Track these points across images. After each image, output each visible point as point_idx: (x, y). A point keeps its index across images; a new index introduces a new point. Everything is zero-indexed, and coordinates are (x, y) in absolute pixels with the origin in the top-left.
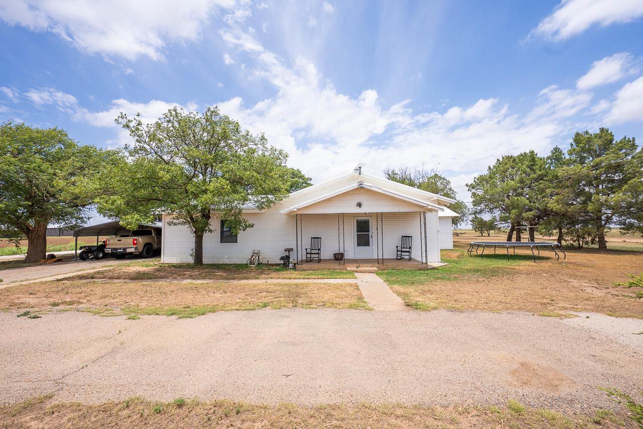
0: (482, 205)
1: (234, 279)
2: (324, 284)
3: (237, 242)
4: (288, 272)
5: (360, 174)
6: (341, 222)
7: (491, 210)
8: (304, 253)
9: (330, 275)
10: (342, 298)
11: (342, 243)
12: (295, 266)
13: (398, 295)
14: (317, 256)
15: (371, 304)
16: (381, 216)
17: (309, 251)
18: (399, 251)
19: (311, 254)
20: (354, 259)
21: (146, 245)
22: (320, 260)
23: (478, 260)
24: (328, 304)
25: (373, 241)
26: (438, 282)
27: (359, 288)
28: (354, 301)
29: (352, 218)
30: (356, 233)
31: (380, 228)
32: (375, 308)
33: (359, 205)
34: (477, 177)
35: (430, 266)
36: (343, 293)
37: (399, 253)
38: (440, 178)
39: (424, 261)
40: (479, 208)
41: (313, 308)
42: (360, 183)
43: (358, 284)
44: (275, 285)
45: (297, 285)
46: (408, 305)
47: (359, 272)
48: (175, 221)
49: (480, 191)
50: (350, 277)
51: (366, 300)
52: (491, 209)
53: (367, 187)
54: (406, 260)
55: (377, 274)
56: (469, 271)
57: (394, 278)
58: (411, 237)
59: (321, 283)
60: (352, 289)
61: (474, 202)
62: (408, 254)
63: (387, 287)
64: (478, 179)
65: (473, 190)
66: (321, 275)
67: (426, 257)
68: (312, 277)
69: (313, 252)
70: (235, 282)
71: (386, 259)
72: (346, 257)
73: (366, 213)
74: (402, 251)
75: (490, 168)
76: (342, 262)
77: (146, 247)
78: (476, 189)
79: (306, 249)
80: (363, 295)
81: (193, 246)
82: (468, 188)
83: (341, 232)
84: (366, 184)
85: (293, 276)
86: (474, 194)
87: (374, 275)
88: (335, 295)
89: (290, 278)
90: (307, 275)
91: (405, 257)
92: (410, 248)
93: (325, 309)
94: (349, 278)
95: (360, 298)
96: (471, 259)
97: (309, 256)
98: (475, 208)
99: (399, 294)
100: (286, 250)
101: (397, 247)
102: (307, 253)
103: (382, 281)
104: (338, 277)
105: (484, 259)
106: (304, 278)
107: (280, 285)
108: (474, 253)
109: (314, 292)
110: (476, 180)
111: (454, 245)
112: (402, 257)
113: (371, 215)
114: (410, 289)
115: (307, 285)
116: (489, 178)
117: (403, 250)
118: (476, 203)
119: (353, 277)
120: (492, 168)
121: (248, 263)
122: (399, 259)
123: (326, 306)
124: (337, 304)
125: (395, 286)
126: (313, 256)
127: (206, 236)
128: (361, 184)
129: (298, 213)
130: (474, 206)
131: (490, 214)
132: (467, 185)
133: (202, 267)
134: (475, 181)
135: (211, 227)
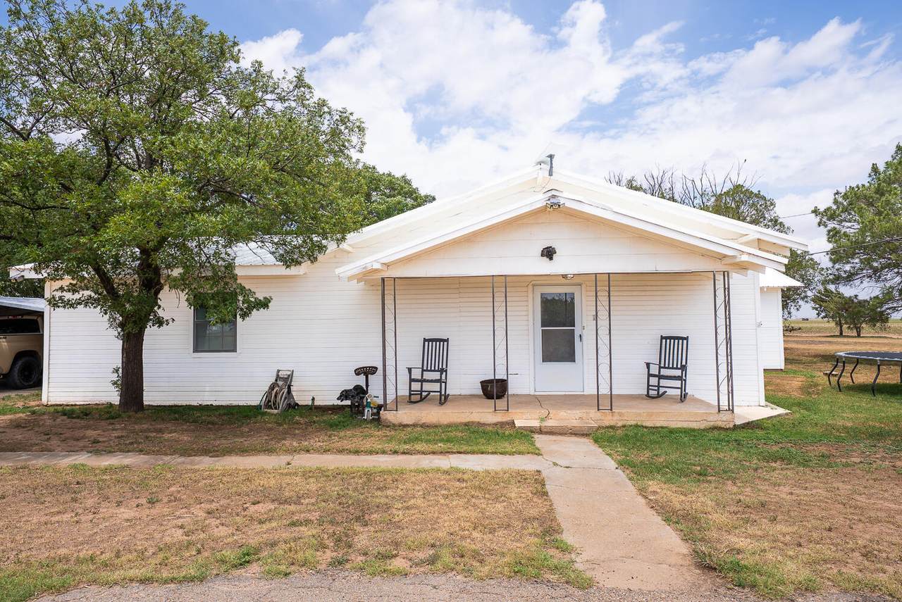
0: (857, 260)
1: (205, 452)
2: (446, 472)
3: (234, 350)
4: (357, 432)
5: (551, 174)
6: (500, 298)
7: (876, 274)
8: (404, 378)
9: (468, 442)
10: (492, 531)
11: (501, 353)
12: (378, 413)
13: (667, 520)
14: (436, 387)
15: (585, 556)
16: (606, 284)
17: (416, 374)
18: (654, 376)
19: (422, 381)
20: (535, 396)
21: (19, 356)
22: (446, 397)
23: (864, 401)
24: (447, 557)
25: (585, 349)
26: (778, 471)
27: (548, 488)
28: (529, 543)
29: (530, 287)
30: (539, 329)
31: (603, 314)
32: (598, 575)
33: (549, 253)
34: (842, 190)
35: (740, 417)
36: (499, 506)
37: (654, 381)
38: (749, 194)
39: (724, 403)
40: (848, 267)
41: (394, 573)
42: (550, 194)
43: (544, 474)
44: (307, 474)
45: (368, 475)
46: (711, 568)
47: (547, 433)
48: (68, 296)
49: (849, 224)
50: (522, 448)
51: (568, 538)
52: (876, 270)
53: (569, 204)
54: (672, 398)
55: (596, 441)
56: (855, 434)
57: (645, 455)
58: (687, 339)
59: (438, 470)
60: (527, 491)
61: (832, 254)
62: (678, 383)
63: (631, 488)
64: (845, 197)
65: (831, 225)
66: (442, 440)
67: (731, 392)
68: (419, 447)
69: (428, 376)
70: (205, 463)
71: (619, 396)
72: (512, 389)
73: (564, 276)
74: (660, 377)
75: (875, 169)
76: (501, 403)
77: (20, 363)
78: (841, 221)
79: (410, 370)
80: (560, 519)
81: (117, 360)
82: (818, 219)
83: (500, 324)
84: (567, 198)
85: (367, 445)
86: (833, 235)
87: (586, 445)
88: (473, 514)
89: (357, 452)
90: (405, 443)
91: (670, 392)
92: (684, 368)
93: (434, 580)
94: (520, 453)
95: (549, 530)
96: (841, 396)
97: (416, 386)
98: (837, 266)
99: (670, 516)
100: (358, 372)
101: (648, 365)
102: (412, 380)
103: (611, 464)
104: (490, 449)
105: (880, 397)
106: (396, 452)
107: (322, 473)
108: (846, 380)
109: (412, 502)
110: (840, 200)
111: (786, 359)
112: (662, 390)
113: (579, 279)
114: (701, 499)
115: (398, 476)
116: (876, 193)
117: (664, 372)
118: (837, 256)
119: (531, 450)
120: (881, 168)
121: (262, 404)
122: (653, 398)
123: (439, 565)
124: (476, 555)
125: (653, 485)
126: (427, 387)
127: (152, 336)
128: (554, 196)
129: (386, 275)
130: (834, 262)
131: (873, 283)
132: (815, 211)
133: (140, 415)
134: (836, 202)
135: (160, 313)
